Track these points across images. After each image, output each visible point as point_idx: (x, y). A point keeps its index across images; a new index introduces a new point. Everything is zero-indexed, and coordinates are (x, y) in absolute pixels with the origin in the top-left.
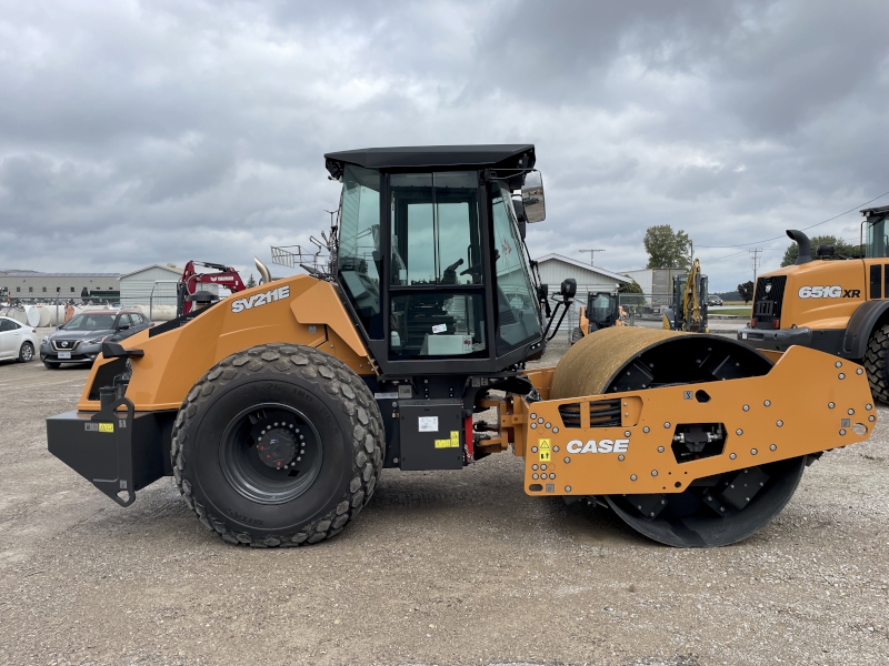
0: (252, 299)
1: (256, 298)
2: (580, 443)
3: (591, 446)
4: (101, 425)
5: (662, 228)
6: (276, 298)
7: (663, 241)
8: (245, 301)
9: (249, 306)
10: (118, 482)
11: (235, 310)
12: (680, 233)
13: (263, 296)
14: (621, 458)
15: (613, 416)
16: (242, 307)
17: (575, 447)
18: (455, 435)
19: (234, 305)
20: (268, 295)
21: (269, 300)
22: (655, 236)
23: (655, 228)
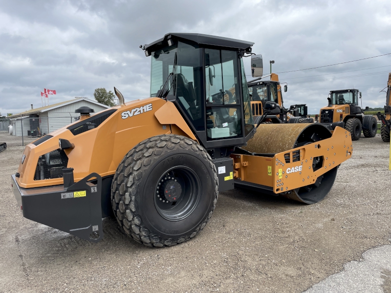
0: (133, 111)
1: (135, 110)
2: (289, 169)
3: (293, 170)
4: (75, 193)
5: (101, 90)
6: (145, 111)
7: (102, 95)
8: (128, 112)
9: (131, 115)
10: (91, 228)
11: (123, 118)
12: (110, 92)
13: (138, 109)
14: (300, 173)
15: (297, 157)
16: (127, 116)
17: (289, 171)
18: (231, 173)
19: (123, 114)
20: (141, 109)
21: (142, 112)
22: (99, 93)
23: (98, 89)
